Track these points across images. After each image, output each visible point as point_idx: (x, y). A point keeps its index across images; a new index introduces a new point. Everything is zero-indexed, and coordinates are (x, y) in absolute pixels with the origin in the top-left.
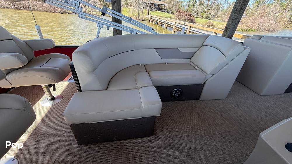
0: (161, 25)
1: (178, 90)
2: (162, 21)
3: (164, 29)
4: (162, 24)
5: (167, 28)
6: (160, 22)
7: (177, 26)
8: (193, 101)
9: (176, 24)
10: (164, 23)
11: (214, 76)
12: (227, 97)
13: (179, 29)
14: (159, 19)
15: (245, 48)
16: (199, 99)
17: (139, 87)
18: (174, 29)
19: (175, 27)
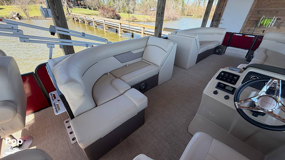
0: (89, 24)
1: (144, 84)
2: (89, 20)
3: (94, 27)
4: (90, 22)
5: (96, 26)
6: (87, 20)
7: (108, 24)
8: (154, 88)
9: (106, 22)
10: (92, 21)
11: (163, 66)
12: (172, 77)
13: (110, 27)
14: (84, 17)
15: (174, 44)
16: (157, 85)
17: (122, 92)
18: (105, 27)
19: (106, 24)
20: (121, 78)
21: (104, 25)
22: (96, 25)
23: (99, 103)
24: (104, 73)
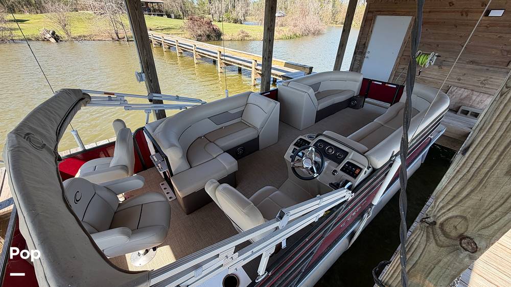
0: (169, 48)
1: (241, 148)
2: (169, 42)
3: (178, 54)
4: (170, 46)
5: (181, 53)
6: (166, 42)
7: (200, 51)
8: (255, 153)
9: (197, 47)
10: (175, 45)
11: (263, 128)
14: (161, 37)
15: (276, 103)
16: (258, 150)
17: (215, 156)
18: (196, 56)
19: (197, 51)
20: (215, 142)
21: (194, 52)
22: (182, 51)
23: (193, 165)
24: (198, 137)
